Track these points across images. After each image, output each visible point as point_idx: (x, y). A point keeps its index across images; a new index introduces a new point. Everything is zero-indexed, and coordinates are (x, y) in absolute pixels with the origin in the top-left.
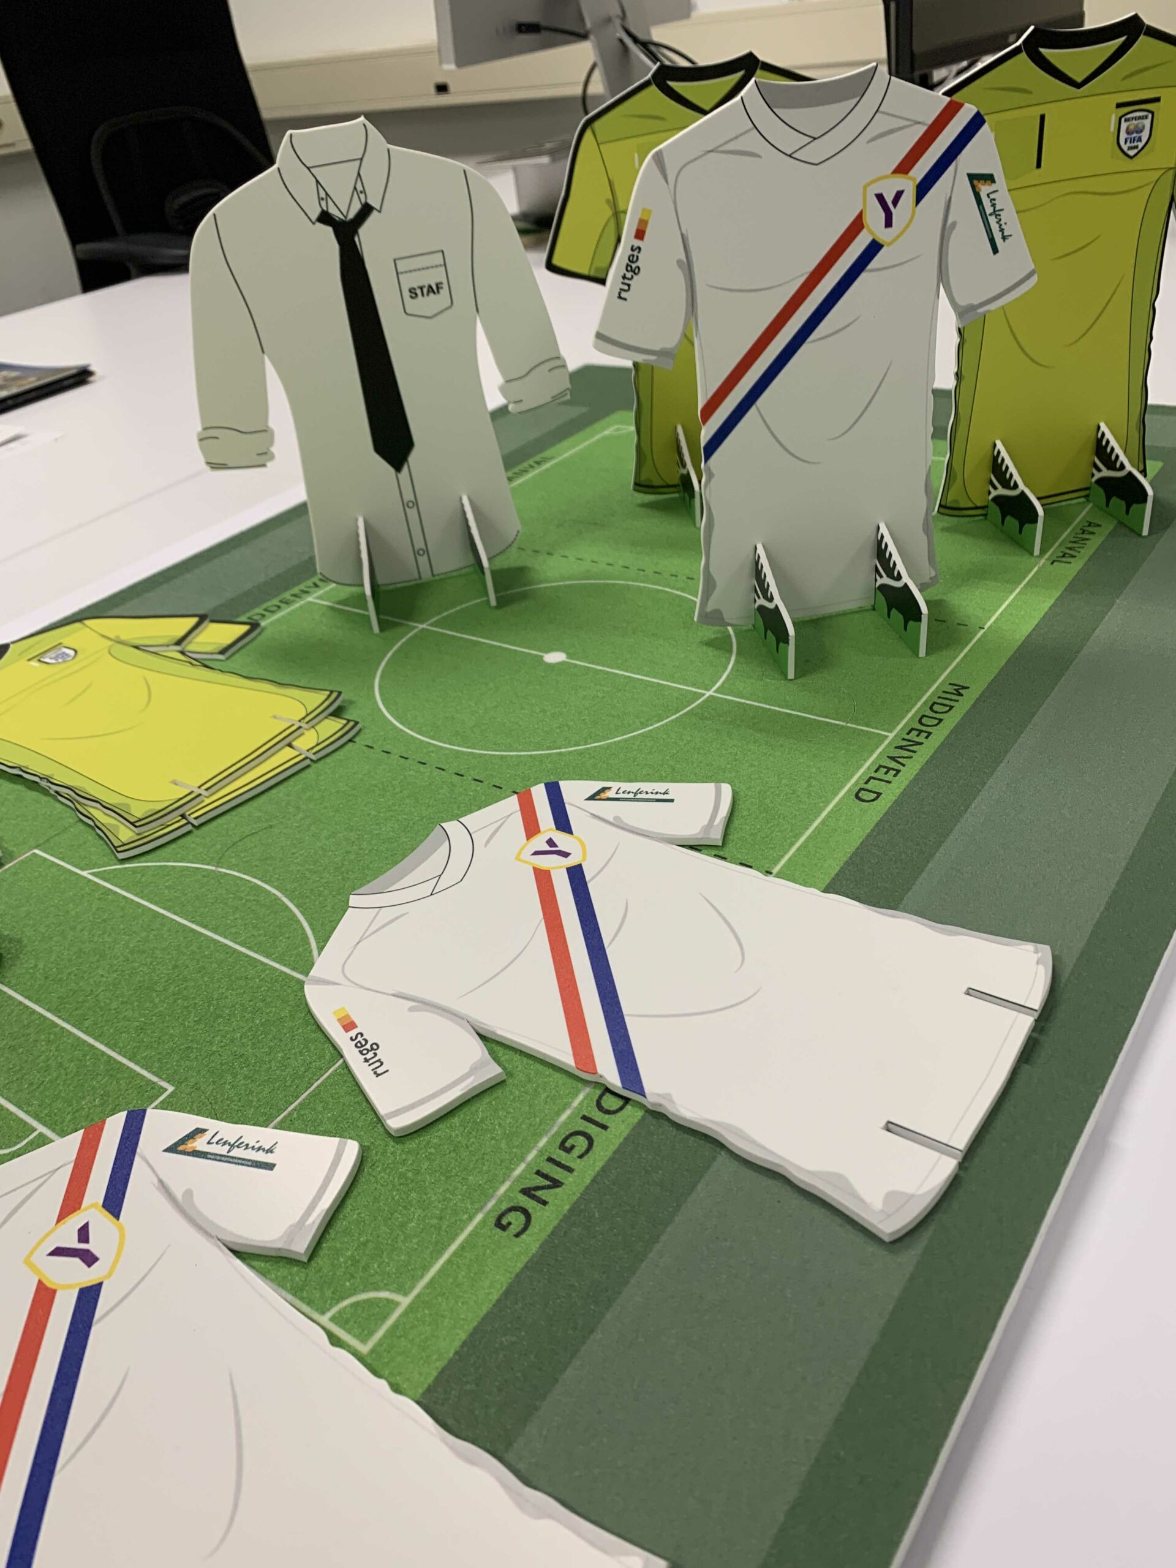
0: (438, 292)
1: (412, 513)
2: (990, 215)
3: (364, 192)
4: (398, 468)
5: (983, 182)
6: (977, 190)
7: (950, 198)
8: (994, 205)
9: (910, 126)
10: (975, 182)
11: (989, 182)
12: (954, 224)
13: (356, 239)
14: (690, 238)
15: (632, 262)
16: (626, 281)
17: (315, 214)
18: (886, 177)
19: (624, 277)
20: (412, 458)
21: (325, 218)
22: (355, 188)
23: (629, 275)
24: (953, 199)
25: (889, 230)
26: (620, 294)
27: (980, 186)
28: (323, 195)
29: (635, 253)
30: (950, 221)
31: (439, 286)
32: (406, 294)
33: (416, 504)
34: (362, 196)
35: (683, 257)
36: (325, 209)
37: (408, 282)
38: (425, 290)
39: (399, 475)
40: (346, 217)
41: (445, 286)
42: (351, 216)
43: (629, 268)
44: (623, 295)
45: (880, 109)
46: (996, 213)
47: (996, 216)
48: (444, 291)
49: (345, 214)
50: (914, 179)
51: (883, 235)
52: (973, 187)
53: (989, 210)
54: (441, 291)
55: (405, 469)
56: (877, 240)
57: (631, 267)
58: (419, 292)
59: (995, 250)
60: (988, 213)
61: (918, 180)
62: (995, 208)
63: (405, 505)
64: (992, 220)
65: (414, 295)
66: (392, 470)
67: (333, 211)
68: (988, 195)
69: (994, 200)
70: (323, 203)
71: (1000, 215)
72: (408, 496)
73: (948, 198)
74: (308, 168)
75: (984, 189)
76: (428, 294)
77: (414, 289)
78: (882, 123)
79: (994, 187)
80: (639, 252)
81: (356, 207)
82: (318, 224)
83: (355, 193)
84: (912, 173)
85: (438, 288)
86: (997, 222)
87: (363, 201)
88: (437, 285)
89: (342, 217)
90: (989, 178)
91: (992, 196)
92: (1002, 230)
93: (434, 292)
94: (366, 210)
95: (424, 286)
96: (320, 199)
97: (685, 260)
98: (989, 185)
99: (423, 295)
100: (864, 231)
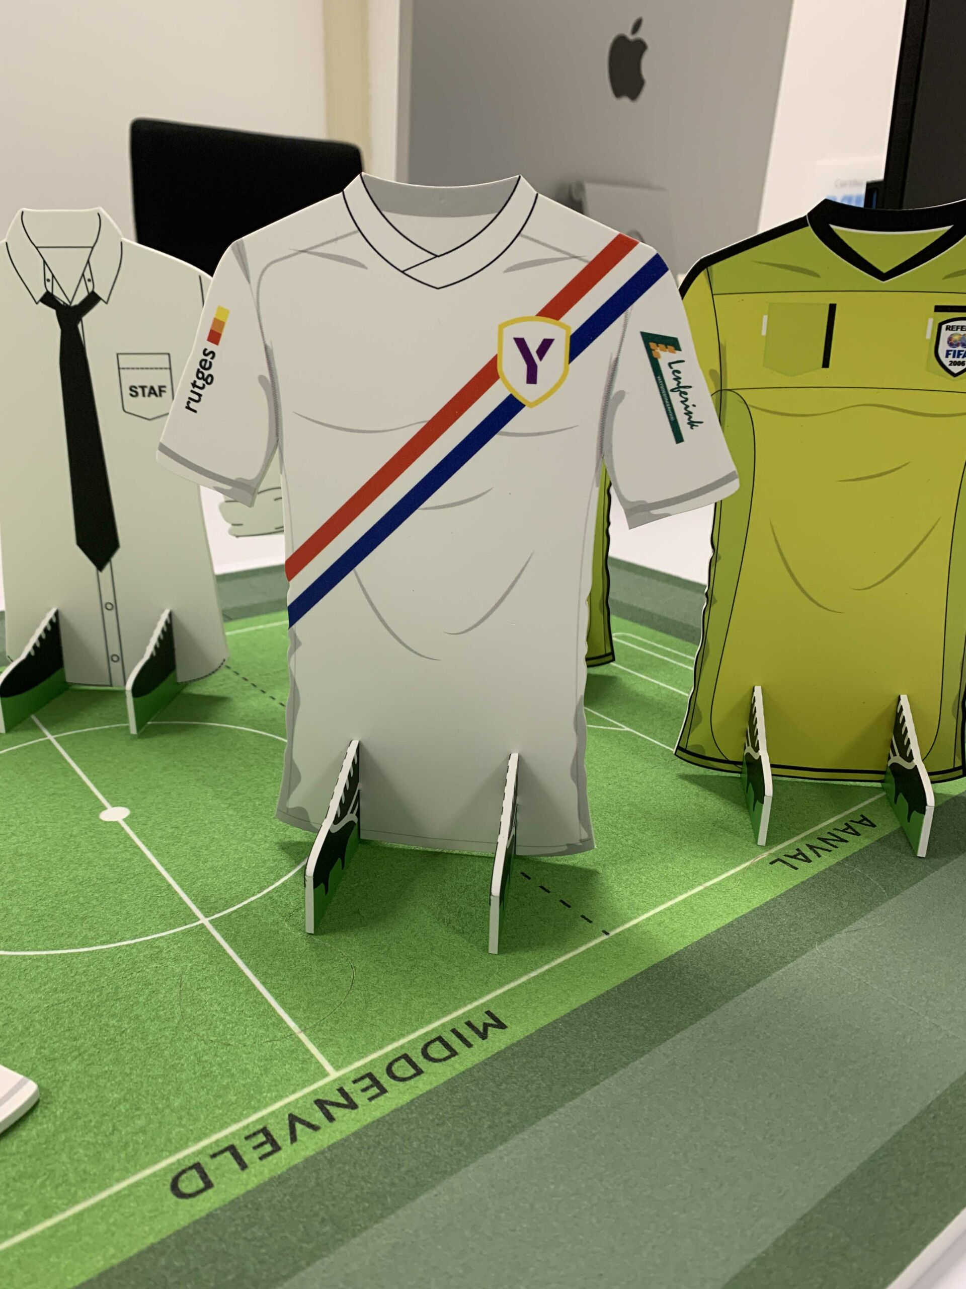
0: (161, 395)
1: (110, 615)
2: (672, 390)
3: (91, 280)
4: (100, 567)
5: (663, 346)
6: (655, 356)
7: (617, 360)
8: (677, 379)
9: (566, 259)
10: (652, 345)
11: (672, 348)
12: (621, 395)
13: (80, 326)
14: (275, 352)
15: (204, 368)
16: (196, 390)
17: (39, 293)
18: (529, 319)
19: (194, 385)
20: (116, 559)
21: (49, 299)
22: (83, 275)
23: (200, 383)
24: (619, 363)
25: (532, 386)
26: (188, 403)
27: (658, 350)
28: (49, 276)
29: (208, 358)
30: (615, 390)
31: (161, 389)
32: (126, 392)
33: (115, 606)
34: (90, 285)
35: (267, 375)
36: (50, 290)
37: (132, 378)
38: (147, 391)
39: (100, 573)
40: (71, 303)
41: (168, 389)
42: (76, 302)
43: (200, 375)
44: (193, 405)
45: (523, 232)
46: (681, 389)
47: (681, 393)
48: (167, 395)
49: (70, 299)
50: (567, 328)
51: (524, 392)
52: (649, 351)
53: (671, 384)
54: (163, 394)
55: (107, 568)
56: (515, 395)
57: (203, 374)
58: (140, 391)
59: (679, 438)
60: (669, 388)
61: (573, 331)
62: (679, 383)
63: (104, 606)
64: (675, 398)
65: (134, 394)
66: (93, 568)
67: (57, 293)
68: (670, 364)
69: (679, 372)
70: (49, 285)
71: (686, 393)
72: (108, 598)
73: (614, 357)
74: (37, 248)
75: (665, 357)
76: (149, 396)
77: (135, 387)
78: (522, 251)
79: (677, 356)
80: (212, 358)
81: (82, 295)
82: (41, 304)
83: (83, 280)
84: (564, 319)
85: (160, 391)
86: (682, 402)
87: (90, 290)
88: (160, 387)
89: (68, 304)
90: (672, 343)
91: (676, 367)
92: (689, 413)
93: (155, 394)
94: (92, 299)
95: (146, 387)
96: (46, 280)
97: (268, 376)
98: (670, 352)
99: (144, 395)
100: (499, 383)
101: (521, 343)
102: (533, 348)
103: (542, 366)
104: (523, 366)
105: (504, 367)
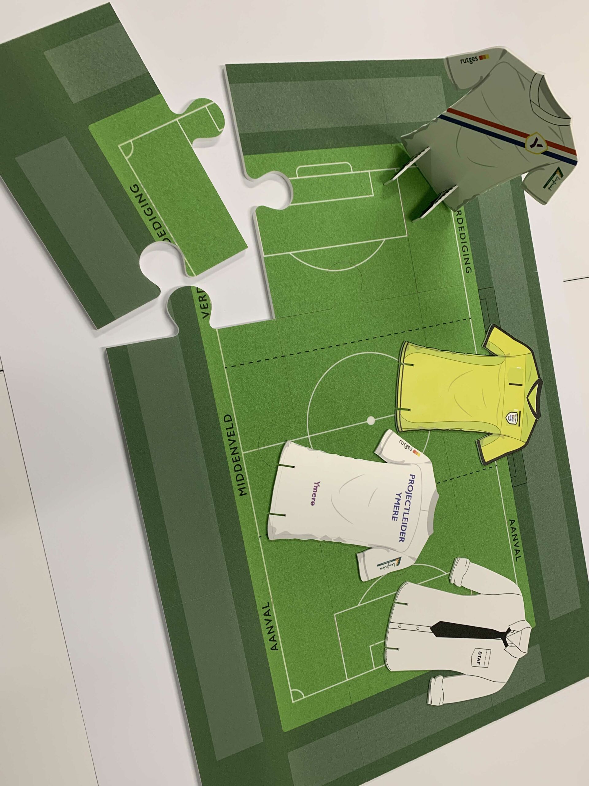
2: (553, 180)
8: (556, 180)
9: (562, 140)
10: (558, 171)
14: (490, 77)
15: (473, 59)
18: (543, 139)
24: (549, 165)
25: (530, 147)
26: (462, 60)
30: (544, 167)
35: (483, 78)
45: (560, 126)
46: (554, 182)
50: (548, 149)
51: (528, 146)
52: (556, 171)
59: (544, 188)
61: (548, 150)
64: (551, 182)
68: (557, 177)
71: (554, 184)
73: (550, 163)
75: (558, 175)
79: (560, 178)
84: (549, 147)
90: (562, 175)
92: (551, 187)
100: (525, 139)
101: (537, 140)
102: (538, 143)
103: (536, 146)
104: (532, 143)
105: (529, 138)
